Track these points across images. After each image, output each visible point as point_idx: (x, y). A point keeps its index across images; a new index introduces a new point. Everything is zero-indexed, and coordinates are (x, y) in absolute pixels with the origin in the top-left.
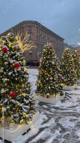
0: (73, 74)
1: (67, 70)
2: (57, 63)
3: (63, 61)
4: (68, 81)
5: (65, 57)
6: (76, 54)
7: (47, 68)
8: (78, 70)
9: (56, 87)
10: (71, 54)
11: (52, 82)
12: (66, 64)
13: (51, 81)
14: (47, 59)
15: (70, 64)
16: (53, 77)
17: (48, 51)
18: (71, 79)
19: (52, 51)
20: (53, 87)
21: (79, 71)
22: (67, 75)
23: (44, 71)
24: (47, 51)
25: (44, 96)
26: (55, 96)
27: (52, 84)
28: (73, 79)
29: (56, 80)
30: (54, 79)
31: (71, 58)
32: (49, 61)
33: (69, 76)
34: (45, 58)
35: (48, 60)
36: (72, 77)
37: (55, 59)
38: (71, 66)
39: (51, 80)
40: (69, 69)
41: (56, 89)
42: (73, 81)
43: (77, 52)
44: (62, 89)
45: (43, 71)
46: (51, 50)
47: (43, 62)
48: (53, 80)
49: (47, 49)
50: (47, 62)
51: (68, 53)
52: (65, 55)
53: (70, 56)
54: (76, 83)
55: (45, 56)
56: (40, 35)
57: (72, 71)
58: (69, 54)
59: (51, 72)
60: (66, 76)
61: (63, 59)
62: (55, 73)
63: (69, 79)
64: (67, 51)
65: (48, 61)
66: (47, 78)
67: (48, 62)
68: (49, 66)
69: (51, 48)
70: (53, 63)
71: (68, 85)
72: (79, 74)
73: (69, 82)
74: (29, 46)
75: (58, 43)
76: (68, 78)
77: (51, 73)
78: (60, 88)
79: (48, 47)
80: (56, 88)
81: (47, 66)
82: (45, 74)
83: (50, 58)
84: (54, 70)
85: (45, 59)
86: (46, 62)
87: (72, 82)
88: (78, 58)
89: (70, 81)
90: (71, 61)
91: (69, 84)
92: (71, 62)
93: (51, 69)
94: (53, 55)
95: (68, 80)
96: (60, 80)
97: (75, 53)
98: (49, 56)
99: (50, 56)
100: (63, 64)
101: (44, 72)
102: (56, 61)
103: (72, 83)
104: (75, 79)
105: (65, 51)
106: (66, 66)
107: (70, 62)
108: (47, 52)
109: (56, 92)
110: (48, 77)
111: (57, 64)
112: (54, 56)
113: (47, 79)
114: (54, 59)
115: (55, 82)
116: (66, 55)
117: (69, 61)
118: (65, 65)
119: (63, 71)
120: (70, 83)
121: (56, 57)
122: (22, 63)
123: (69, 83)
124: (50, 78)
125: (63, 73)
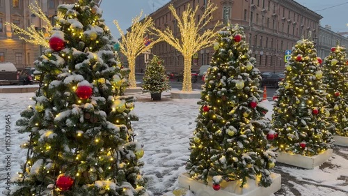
0: (319, 119)
1: (299, 105)
2: (253, 84)
3: (290, 79)
4: (302, 139)
5: (295, 65)
6: (338, 59)
7: (220, 98)
8: (343, 105)
9: (246, 159)
10: (314, 57)
11: (232, 142)
12: (299, 86)
13: (228, 140)
14: (221, 71)
15: (309, 87)
16: (237, 127)
17: (227, 50)
18: (309, 134)
19: (239, 48)
20: (234, 158)
21: (344, 108)
22: (299, 121)
23: (212, 109)
24: (223, 47)
25: (206, 183)
26: (242, 186)
27: (230, 149)
28: (316, 133)
29: (245, 136)
30: (239, 134)
31: (316, 70)
32: (228, 77)
33: (303, 126)
34: (215, 68)
35: (226, 74)
36: (313, 127)
37: (248, 72)
38: (313, 94)
39: (230, 137)
40: (306, 103)
41: (243, 165)
42: (317, 139)
43: (342, 50)
44: (267, 167)
45: (208, 106)
46: (238, 46)
47: (211, 82)
48: (237, 137)
49: (225, 41)
50: (222, 81)
51: (305, 54)
52: (297, 60)
53: (313, 64)
54: (329, 145)
55: (218, 64)
56: (254, 8)
57: (316, 108)
58: (307, 58)
59: (232, 111)
60: (296, 123)
61: (288, 72)
62: (246, 115)
63: (304, 134)
64: (303, 49)
65: (224, 77)
66: (217, 129)
67: (225, 81)
68: (228, 94)
69: (237, 39)
70: (240, 84)
71: (300, 150)
72: (345, 119)
73: (304, 143)
74: (213, 35)
75: (302, 27)
76: (300, 131)
77: (233, 114)
78: (262, 161)
79: (230, 36)
80: (244, 163)
81: (219, 92)
82: (214, 116)
83: (231, 69)
84: (241, 108)
85: (215, 73)
86: (219, 82)
87: (314, 143)
88: (342, 71)
89: (306, 139)
90: (314, 78)
91: (303, 149)
92: (314, 81)
93: (233, 102)
94: (242, 60)
95: (300, 136)
96: (261, 138)
97: (337, 53)
98: (228, 63)
99: (231, 64)
100: (287, 87)
101: (210, 109)
102: (250, 79)
103: (315, 147)
104: (325, 134)
105: (296, 48)
106: (298, 92)
107: (309, 80)
108: (222, 50)
109: (245, 174)
110: (222, 125)
111: (253, 87)
112: (245, 64)
113: (220, 131)
114: (243, 71)
115: (243, 143)
116: (299, 59)
117: (306, 77)
118: (294, 89)
119: (286, 107)
120: (307, 146)
121: (250, 66)
122: (108, 85)
123: (303, 146)
124: (227, 131)
125: (287, 113)
